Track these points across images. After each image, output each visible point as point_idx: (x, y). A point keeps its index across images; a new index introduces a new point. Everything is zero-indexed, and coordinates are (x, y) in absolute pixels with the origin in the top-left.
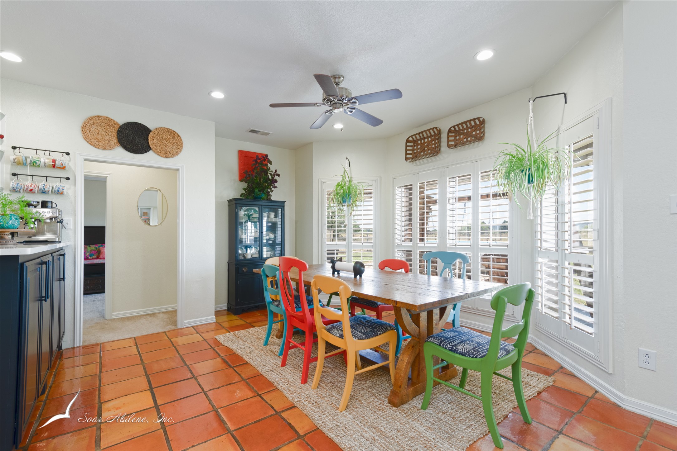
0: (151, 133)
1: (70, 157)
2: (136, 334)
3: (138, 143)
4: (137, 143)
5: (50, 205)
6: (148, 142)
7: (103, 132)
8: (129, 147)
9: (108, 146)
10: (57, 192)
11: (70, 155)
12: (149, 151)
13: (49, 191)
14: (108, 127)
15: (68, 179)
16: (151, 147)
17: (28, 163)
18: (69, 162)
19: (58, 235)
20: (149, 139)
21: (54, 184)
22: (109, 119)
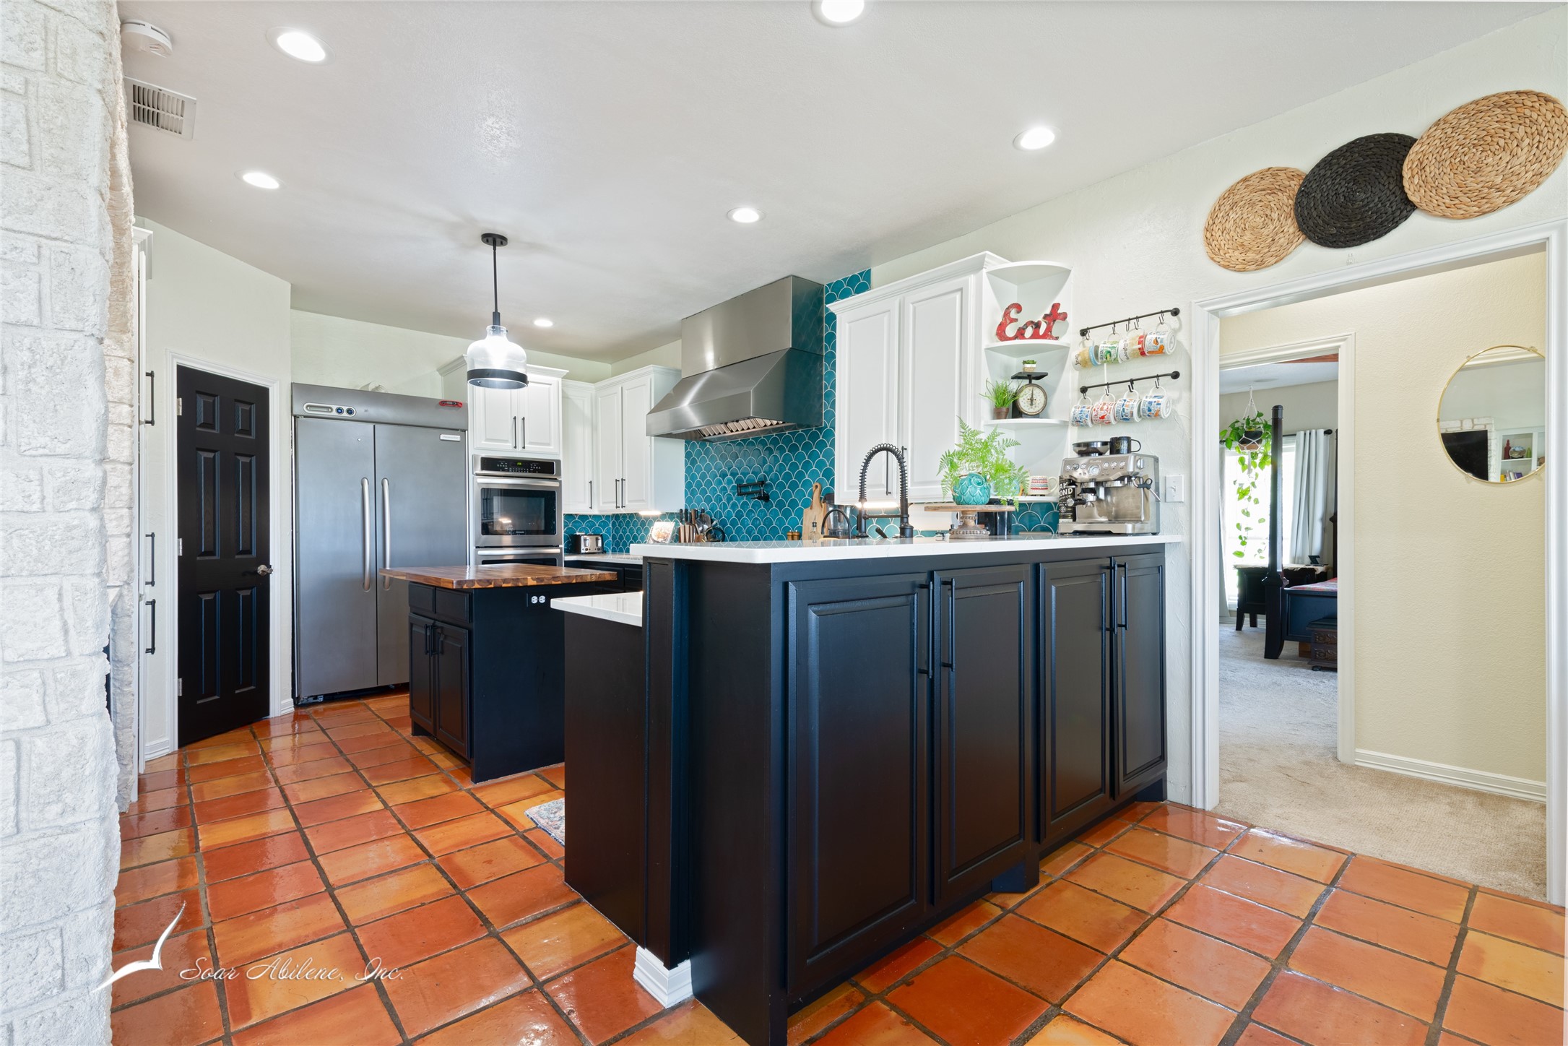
0: (1415, 148)
1: (1179, 320)
2: (1368, 846)
3: (1366, 206)
4: (1360, 208)
5: (1124, 446)
6: (1402, 187)
7: (1258, 219)
8: (1334, 231)
9: (1270, 253)
10: (1148, 413)
11: (1180, 315)
12: (1406, 217)
13: (1132, 414)
14: (1270, 198)
15: (1175, 375)
16: (1412, 198)
17: (1099, 358)
18: (1175, 331)
19: (1143, 519)
20: (1406, 173)
21: (1145, 394)
22: (1274, 173)
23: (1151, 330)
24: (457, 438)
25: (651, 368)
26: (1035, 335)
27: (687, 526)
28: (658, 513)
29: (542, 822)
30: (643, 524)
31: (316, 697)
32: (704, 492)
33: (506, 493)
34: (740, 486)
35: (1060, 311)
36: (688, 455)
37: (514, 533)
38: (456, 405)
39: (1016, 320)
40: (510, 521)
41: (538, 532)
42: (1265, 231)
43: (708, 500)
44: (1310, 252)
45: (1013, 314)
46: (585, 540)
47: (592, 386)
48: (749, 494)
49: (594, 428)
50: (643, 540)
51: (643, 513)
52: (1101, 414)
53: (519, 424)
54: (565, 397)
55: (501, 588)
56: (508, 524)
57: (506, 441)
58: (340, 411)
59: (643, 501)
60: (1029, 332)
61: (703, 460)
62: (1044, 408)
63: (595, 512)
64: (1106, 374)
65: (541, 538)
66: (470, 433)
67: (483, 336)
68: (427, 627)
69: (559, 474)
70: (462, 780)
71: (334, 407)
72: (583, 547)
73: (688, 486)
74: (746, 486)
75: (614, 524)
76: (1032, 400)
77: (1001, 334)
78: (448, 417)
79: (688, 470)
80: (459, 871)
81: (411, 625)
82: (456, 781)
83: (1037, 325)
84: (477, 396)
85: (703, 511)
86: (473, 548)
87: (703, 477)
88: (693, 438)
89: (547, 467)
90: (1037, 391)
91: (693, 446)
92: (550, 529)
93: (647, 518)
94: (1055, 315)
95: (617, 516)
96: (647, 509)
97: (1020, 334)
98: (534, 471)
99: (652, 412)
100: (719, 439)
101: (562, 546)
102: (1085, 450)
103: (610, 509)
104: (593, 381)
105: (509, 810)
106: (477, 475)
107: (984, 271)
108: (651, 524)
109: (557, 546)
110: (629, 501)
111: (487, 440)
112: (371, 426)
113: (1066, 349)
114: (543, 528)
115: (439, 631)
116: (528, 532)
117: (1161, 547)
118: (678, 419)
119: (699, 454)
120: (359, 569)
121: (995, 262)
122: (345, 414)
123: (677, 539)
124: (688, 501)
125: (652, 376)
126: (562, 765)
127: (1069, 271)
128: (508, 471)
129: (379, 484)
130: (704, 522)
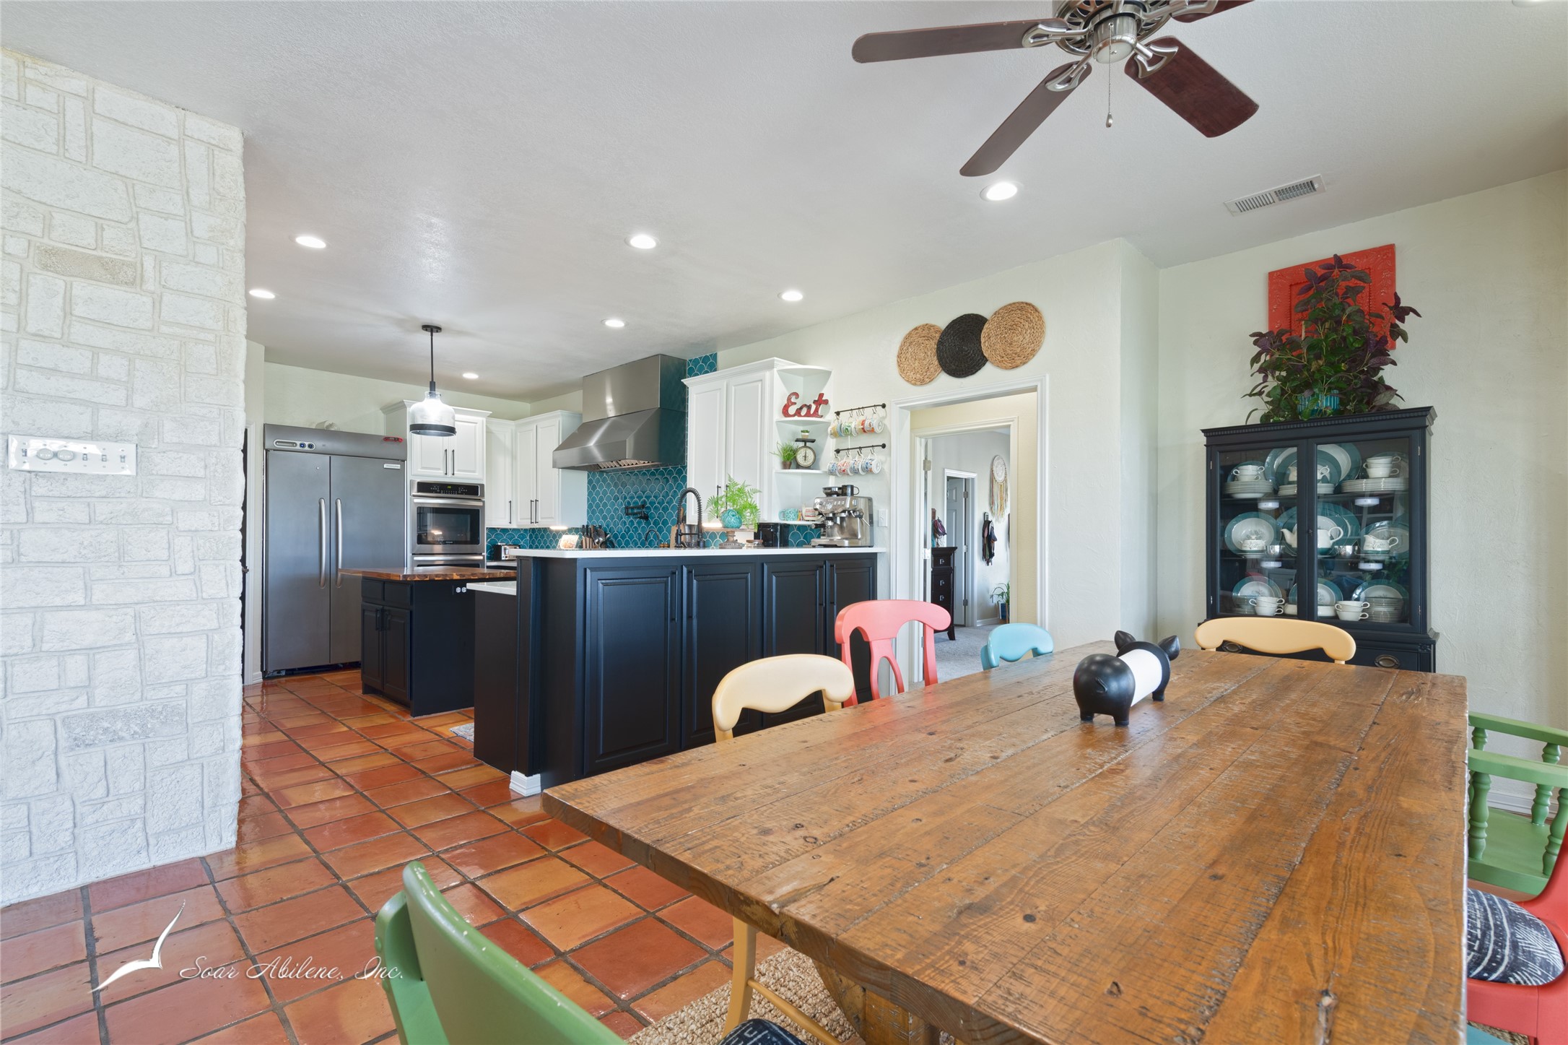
0: (986, 325)
1: (885, 411)
3: (968, 355)
4: (964, 355)
5: (849, 490)
6: (981, 347)
7: (921, 354)
8: (954, 366)
9: (927, 376)
10: (867, 470)
11: (886, 408)
12: (983, 366)
13: (858, 470)
14: (927, 342)
15: (883, 446)
16: (985, 354)
17: (842, 433)
18: (884, 418)
19: (859, 537)
20: (983, 340)
21: (866, 457)
22: (928, 327)
23: (871, 417)
24: (398, 466)
25: (559, 412)
26: (808, 415)
27: (588, 539)
28: (564, 528)
29: (461, 734)
30: (554, 536)
31: (279, 672)
32: (601, 512)
33: (437, 511)
34: (627, 508)
35: (824, 398)
36: (590, 482)
37: (444, 543)
38: (397, 440)
39: (795, 403)
40: (441, 533)
41: (466, 543)
42: (925, 362)
43: (605, 518)
44: (944, 379)
45: (793, 400)
46: (505, 549)
47: (512, 423)
48: (634, 514)
49: (514, 457)
50: (554, 548)
51: (553, 528)
52: (843, 468)
53: (449, 456)
54: (489, 432)
55: (434, 580)
56: (438, 536)
57: (439, 469)
58: (303, 446)
59: (552, 518)
60: (804, 411)
61: (601, 487)
62: (813, 463)
63: (514, 526)
64: (849, 443)
65: (469, 548)
66: (408, 463)
67: (421, 400)
68: (377, 611)
69: (483, 495)
70: (404, 716)
71: (298, 443)
72: (503, 555)
73: (590, 506)
74: (632, 508)
75: (531, 537)
76: (805, 457)
77: (785, 412)
78: (391, 449)
79: (590, 494)
80: (405, 755)
81: (363, 611)
82: (400, 717)
83: (809, 407)
84: (415, 440)
85: (600, 527)
86: (409, 555)
87: (601, 500)
88: (593, 469)
89: (472, 490)
90: (809, 451)
91: (594, 476)
92: (475, 539)
93: (558, 532)
94: (821, 401)
95: (533, 530)
96: (555, 525)
97: (798, 413)
98: (462, 493)
99: (560, 448)
100: (613, 471)
101: (485, 554)
102: (829, 493)
103: (527, 524)
104: (514, 419)
105: (439, 729)
106: (414, 496)
107: (775, 369)
108: (560, 536)
109: (480, 554)
110: (542, 518)
111: (423, 468)
112: (328, 457)
113: (828, 424)
114: (469, 539)
115: (387, 613)
116: (455, 542)
117: (874, 555)
118: (586, 454)
119: (598, 481)
120: (316, 571)
121: (782, 364)
122: (307, 448)
123: (580, 546)
124: (590, 518)
125: (560, 419)
126: (473, 708)
127: (830, 372)
128: (440, 493)
129: (333, 503)
130: (599, 536)
